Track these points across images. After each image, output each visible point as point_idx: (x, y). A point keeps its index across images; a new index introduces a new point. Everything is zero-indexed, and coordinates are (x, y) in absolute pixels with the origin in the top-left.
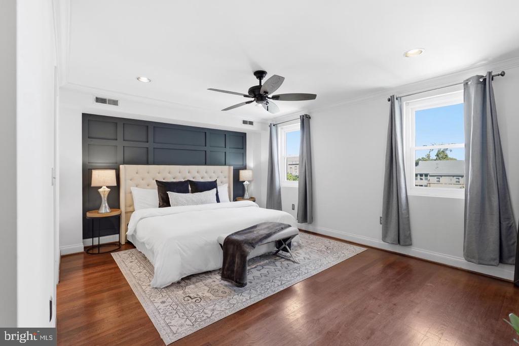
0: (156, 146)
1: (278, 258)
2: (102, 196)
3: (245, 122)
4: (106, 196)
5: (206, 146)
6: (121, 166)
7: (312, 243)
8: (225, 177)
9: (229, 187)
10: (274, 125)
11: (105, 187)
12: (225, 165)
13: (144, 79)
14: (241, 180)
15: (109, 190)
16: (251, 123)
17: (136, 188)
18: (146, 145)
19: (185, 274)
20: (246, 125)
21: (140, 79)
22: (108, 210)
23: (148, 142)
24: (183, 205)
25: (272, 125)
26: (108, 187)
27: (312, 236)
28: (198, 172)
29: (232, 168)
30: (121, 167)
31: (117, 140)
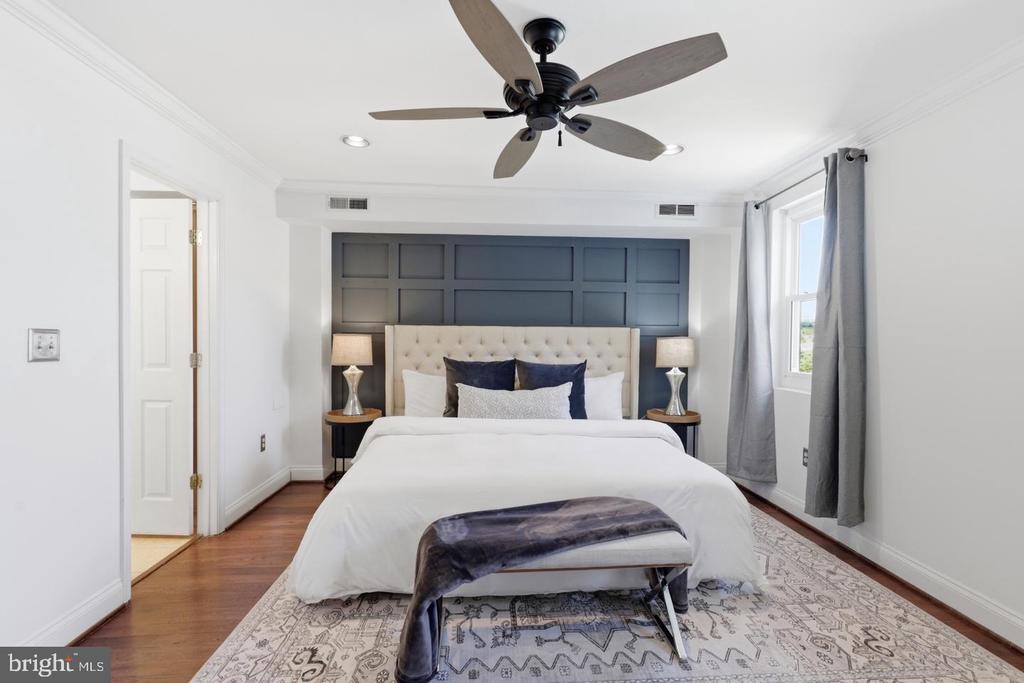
0: (461, 285)
1: (641, 618)
2: (350, 384)
3: (666, 210)
4: (356, 384)
5: (572, 280)
6: (386, 327)
7: (819, 599)
8: (620, 356)
9: (628, 381)
10: (757, 207)
11: (354, 367)
12: (624, 324)
13: (356, 141)
14: (660, 363)
15: (361, 372)
16: (688, 210)
17: (416, 373)
18: (439, 284)
19: (356, 588)
20: (671, 216)
21: (348, 141)
22: (358, 410)
23: (443, 278)
24: (481, 416)
25: (752, 207)
26: (359, 367)
27: (848, 573)
28: (547, 342)
29: (637, 332)
30: (388, 329)
31: (387, 277)
